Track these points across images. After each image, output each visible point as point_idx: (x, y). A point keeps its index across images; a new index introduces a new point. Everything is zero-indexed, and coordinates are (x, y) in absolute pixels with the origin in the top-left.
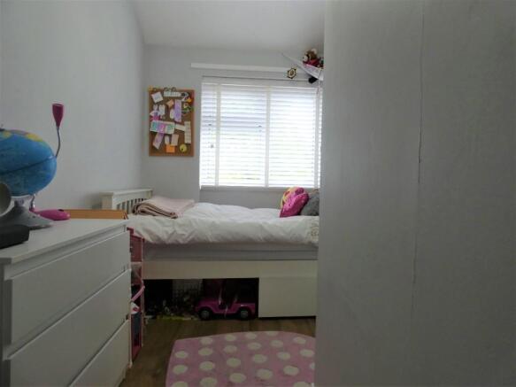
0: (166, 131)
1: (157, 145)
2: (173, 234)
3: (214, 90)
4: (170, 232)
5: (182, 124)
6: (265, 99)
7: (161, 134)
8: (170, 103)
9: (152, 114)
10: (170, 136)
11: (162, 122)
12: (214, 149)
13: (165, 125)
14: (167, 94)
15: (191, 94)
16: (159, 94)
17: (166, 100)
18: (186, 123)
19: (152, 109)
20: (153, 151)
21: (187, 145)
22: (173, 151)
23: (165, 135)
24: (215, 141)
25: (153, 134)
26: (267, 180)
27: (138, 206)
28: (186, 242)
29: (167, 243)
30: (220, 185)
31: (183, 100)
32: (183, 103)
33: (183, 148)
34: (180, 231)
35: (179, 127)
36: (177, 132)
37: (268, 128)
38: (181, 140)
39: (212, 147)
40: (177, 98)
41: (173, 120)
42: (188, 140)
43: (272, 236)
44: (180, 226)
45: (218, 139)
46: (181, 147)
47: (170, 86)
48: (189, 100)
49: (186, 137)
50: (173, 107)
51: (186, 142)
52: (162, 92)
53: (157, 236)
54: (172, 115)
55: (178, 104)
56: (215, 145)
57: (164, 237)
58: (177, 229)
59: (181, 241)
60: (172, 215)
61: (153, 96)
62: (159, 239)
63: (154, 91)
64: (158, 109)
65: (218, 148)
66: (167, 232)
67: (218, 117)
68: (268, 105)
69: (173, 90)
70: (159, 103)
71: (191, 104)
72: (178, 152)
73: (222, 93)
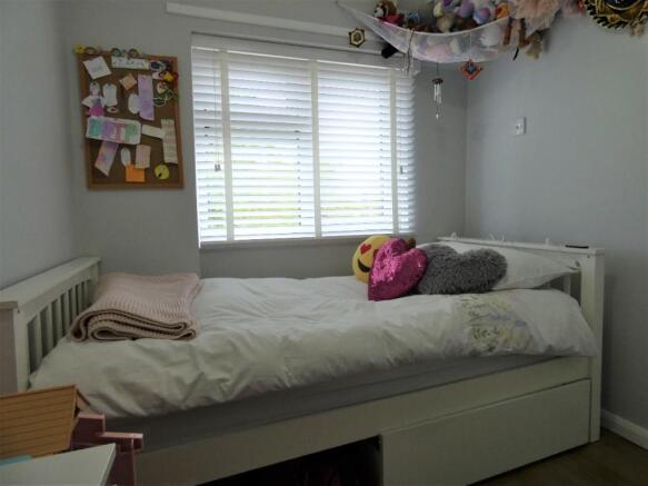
0: (123, 139)
1: (104, 167)
2: (195, 383)
3: (214, 61)
4: (189, 380)
5: (156, 124)
6: (308, 83)
7: (111, 144)
8: (128, 82)
9: (88, 101)
10: (132, 148)
11: (112, 120)
12: (221, 174)
13: (119, 126)
14: (118, 62)
15: (170, 65)
16: (100, 61)
17: (117, 75)
18: (163, 122)
19: (86, 92)
20: (96, 179)
21: (170, 165)
22: (141, 178)
23: (122, 146)
24: (222, 158)
25: (93, 146)
26: (318, 226)
27: (87, 322)
28: (231, 397)
29: (183, 408)
30: (236, 239)
31: (155, 76)
32: (155, 82)
33: (162, 172)
34: (214, 374)
35: (149, 131)
36: (145, 139)
37: (315, 135)
38: (157, 157)
39: (217, 169)
40: (144, 72)
41: (137, 117)
42: (170, 157)
43: (411, 352)
44: (212, 358)
45: (228, 154)
46: (157, 172)
47: (125, 46)
48: (168, 77)
49: (166, 151)
50: (135, 89)
51: (167, 159)
52: (107, 57)
53: (156, 396)
54: (134, 104)
55: (145, 84)
56: (222, 167)
57: (174, 395)
58: (206, 368)
59: (218, 398)
60: (182, 332)
61: (88, 64)
62: (163, 403)
63: (88, 54)
64: (101, 93)
65: (229, 171)
66: (179, 381)
67: (226, 114)
68: (315, 94)
69: (132, 54)
70: (102, 81)
71: (173, 85)
72: (151, 181)
73: (230, 67)
